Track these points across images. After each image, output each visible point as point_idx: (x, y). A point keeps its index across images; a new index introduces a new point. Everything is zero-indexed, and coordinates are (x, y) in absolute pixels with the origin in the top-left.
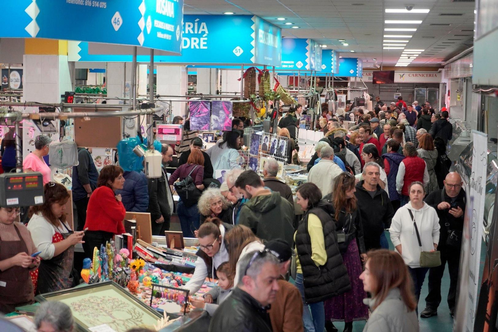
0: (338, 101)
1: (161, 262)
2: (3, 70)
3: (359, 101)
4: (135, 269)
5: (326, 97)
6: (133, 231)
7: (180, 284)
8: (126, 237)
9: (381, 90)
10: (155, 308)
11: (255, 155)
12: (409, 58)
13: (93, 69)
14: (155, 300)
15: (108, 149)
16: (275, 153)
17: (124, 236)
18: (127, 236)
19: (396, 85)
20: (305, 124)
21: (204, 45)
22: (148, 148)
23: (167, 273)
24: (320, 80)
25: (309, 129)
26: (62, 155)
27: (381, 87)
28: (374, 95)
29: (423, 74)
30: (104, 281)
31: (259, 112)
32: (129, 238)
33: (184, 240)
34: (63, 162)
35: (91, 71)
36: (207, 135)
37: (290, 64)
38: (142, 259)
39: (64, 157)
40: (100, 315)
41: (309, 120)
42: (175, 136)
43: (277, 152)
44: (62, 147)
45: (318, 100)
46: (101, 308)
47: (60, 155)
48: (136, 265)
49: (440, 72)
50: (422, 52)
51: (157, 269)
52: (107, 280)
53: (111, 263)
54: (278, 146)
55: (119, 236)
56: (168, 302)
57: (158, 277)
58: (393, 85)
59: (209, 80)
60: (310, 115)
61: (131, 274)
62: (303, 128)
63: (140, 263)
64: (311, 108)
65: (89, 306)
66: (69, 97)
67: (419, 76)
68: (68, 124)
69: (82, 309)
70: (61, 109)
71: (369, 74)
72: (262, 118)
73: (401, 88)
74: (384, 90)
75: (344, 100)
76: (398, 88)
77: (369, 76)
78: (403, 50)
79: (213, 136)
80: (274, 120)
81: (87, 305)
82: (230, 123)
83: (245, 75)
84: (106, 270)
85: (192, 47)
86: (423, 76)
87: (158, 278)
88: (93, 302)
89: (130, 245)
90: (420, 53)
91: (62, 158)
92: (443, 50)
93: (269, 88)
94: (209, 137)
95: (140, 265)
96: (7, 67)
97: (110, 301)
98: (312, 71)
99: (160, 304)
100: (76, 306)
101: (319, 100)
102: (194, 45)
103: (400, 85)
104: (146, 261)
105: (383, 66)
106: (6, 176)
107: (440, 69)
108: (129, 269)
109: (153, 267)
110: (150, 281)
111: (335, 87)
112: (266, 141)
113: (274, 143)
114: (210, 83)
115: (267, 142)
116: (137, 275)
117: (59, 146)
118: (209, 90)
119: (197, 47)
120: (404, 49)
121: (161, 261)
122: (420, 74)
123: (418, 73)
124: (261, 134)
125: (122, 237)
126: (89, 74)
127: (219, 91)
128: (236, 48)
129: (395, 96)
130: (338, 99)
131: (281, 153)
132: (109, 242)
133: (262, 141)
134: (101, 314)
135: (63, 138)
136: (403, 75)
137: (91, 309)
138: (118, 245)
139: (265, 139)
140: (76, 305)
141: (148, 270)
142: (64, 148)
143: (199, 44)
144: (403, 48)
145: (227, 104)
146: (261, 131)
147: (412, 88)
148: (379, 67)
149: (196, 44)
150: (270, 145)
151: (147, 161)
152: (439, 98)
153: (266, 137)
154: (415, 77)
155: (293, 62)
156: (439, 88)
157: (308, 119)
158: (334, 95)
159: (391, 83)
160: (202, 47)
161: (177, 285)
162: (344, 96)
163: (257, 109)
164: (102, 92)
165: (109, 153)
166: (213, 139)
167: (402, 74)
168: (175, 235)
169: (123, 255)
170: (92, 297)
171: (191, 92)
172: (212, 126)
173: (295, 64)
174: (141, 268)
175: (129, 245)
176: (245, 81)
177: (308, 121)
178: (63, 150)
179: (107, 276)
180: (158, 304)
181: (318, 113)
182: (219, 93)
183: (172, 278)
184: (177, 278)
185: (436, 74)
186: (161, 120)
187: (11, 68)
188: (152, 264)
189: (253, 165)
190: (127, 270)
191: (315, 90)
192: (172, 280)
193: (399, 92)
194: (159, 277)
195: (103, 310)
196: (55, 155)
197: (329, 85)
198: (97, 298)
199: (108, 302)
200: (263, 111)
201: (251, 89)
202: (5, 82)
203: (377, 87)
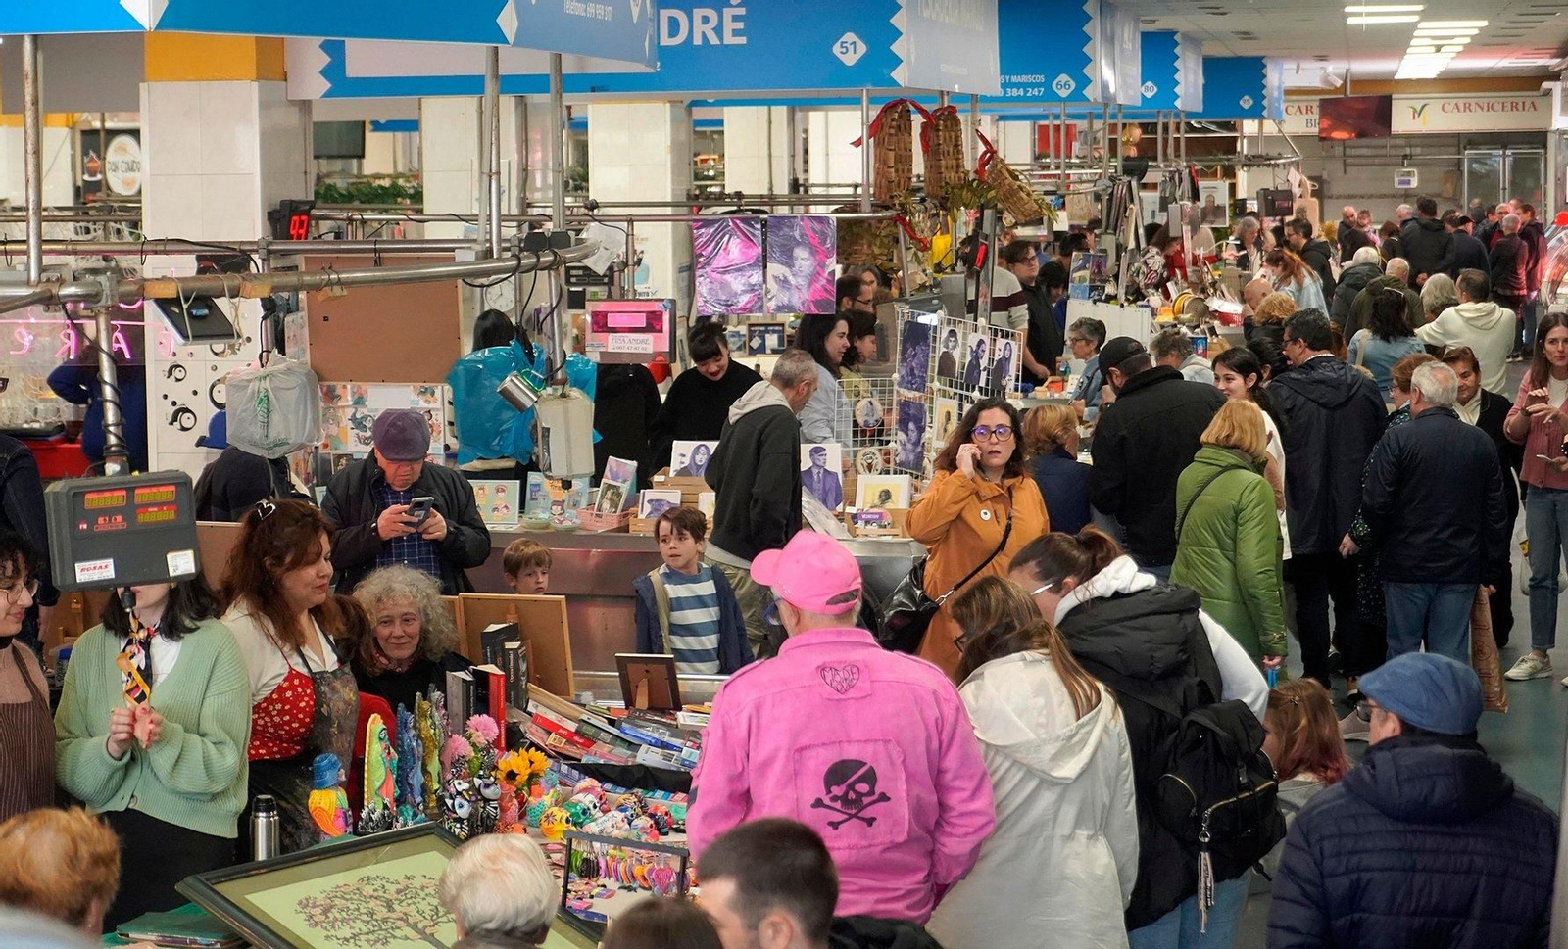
0: (1202, 203)
1: (601, 757)
2: (84, 133)
3: (1273, 201)
4: (516, 783)
5: (1164, 190)
6: (511, 657)
7: (663, 831)
8: (482, 679)
9: (1349, 160)
10: (581, 911)
11: (918, 394)
12: (1438, 49)
13: (383, 121)
14: (578, 884)
15: (427, 385)
16: (982, 383)
17: (476, 673)
18: (486, 674)
19: (1399, 142)
20: (1087, 283)
21: (736, 33)
22: (546, 380)
23: (620, 796)
24: (1144, 133)
25: (1100, 300)
26: (269, 413)
27: (1348, 151)
28: (1325, 177)
29: (1492, 100)
30: (410, 825)
31: (925, 246)
32: (492, 680)
33: (680, 681)
34: (273, 434)
35: (378, 127)
36: (763, 328)
37: (1033, 86)
38: (539, 748)
39: (276, 418)
40: (395, 937)
41: (1103, 270)
42: (649, 336)
43: (988, 380)
44: (267, 384)
45: (1132, 201)
46: (401, 915)
47: (261, 410)
48: (516, 771)
49: (1548, 93)
50: (1481, 29)
51: (588, 782)
52: (422, 820)
53: (434, 766)
54: (991, 361)
55: (461, 674)
56: (625, 892)
57: (591, 806)
58: (1389, 142)
59: (766, 147)
60: (1105, 251)
61: (500, 800)
62: (1083, 298)
63: (532, 763)
64: (1107, 228)
65: (358, 909)
66: (295, 218)
67: (1478, 109)
68: (293, 308)
69: (336, 919)
70: (263, 260)
71: (1309, 109)
72: (939, 268)
73: (1418, 150)
74: (1357, 161)
75: (1223, 198)
76: (1408, 151)
77: (1307, 116)
78: (1414, 26)
79: (783, 331)
80: (978, 273)
81: (352, 907)
82: (829, 287)
83: (875, 129)
84: (417, 789)
85: (697, 41)
86: (1490, 107)
87: (593, 812)
88: (372, 897)
89: (499, 703)
90: (1476, 32)
91: (268, 423)
92: (1550, 21)
93: (958, 166)
94: (767, 335)
95: (529, 771)
96: (97, 125)
97: (427, 891)
98: (1106, 105)
99: (599, 895)
100: (313, 911)
101: (1136, 200)
102: (704, 34)
103: (1413, 141)
104: (549, 756)
105: (1353, 82)
106: (71, 488)
107: (1546, 85)
108: (494, 783)
109: (576, 773)
110: (564, 821)
111: (1193, 154)
112: (950, 344)
113: (976, 351)
114: (770, 155)
115: (954, 347)
116: (522, 803)
117: (257, 383)
118: (767, 180)
119: (714, 40)
120: (1419, 22)
121: (604, 753)
122: (1480, 101)
123: (1472, 101)
124: (934, 323)
125: (469, 678)
126: (372, 139)
127: (801, 182)
128: (842, 40)
129: (1397, 179)
130: (1203, 196)
131: (1004, 383)
132: (425, 697)
133: (937, 345)
134: (398, 933)
135: (271, 355)
136: (1423, 107)
137: (365, 917)
138: (457, 705)
139: (947, 340)
140: (314, 906)
141: (558, 786)
142: (275, 389)
143: (719, 30)
144: (1415, 18)
145: (817, 227)
146: (935, 312)
147: (1454, 149)
148: (1339, 83)
149: (708, 29)
150: (964, 356)
151: (544, 425)
152: (1546, 183)
153: (952, 333)
154: (1462, 114)
155: (1041, 79)
156: (1545, 146)
157: (1099, 267)
158: (1186, 185)
159: (1381, 136)
160: (729, 39)
161: (656, 832)
162: (1223, 185)
163: (920, 240)
164: (411, 197)
165: (431, 399)
166: (781, 342)
167: (1418, 105)
168: (651, 667)
169: (474, 736)
170: (369, 880)
171: (706, 186)
172: (770, 299)
173: (1047, 85)
174: (533, 776)
175: (492, 702)
176: (877, 145)
177: (1099, 272)
178: (272, 396)
179: (421, 807)
180: (592, 897)
181: (1132, 245)
182: (801, 189)
183: (639, 810)
184: (656, 808)
185: (1534, 99)
186: (605, 284)
187: (109, 125)
188: (573, 766)
189: (911, 426)
190: (487, 786)
191: (1120, 169)
192: (638, 816)
193: (1410, 165)
194: (595, 807)
195: (406, 920)
196: (244, 411)
197: (1171, 150)
198: (384, 882)
199: (423, 894)
200: (941, 243)
201: (897, 171)
202: (93, 174)
203: (1338, 150)
